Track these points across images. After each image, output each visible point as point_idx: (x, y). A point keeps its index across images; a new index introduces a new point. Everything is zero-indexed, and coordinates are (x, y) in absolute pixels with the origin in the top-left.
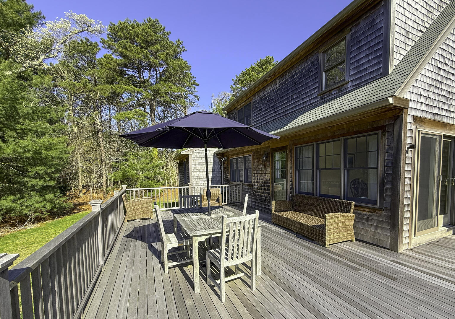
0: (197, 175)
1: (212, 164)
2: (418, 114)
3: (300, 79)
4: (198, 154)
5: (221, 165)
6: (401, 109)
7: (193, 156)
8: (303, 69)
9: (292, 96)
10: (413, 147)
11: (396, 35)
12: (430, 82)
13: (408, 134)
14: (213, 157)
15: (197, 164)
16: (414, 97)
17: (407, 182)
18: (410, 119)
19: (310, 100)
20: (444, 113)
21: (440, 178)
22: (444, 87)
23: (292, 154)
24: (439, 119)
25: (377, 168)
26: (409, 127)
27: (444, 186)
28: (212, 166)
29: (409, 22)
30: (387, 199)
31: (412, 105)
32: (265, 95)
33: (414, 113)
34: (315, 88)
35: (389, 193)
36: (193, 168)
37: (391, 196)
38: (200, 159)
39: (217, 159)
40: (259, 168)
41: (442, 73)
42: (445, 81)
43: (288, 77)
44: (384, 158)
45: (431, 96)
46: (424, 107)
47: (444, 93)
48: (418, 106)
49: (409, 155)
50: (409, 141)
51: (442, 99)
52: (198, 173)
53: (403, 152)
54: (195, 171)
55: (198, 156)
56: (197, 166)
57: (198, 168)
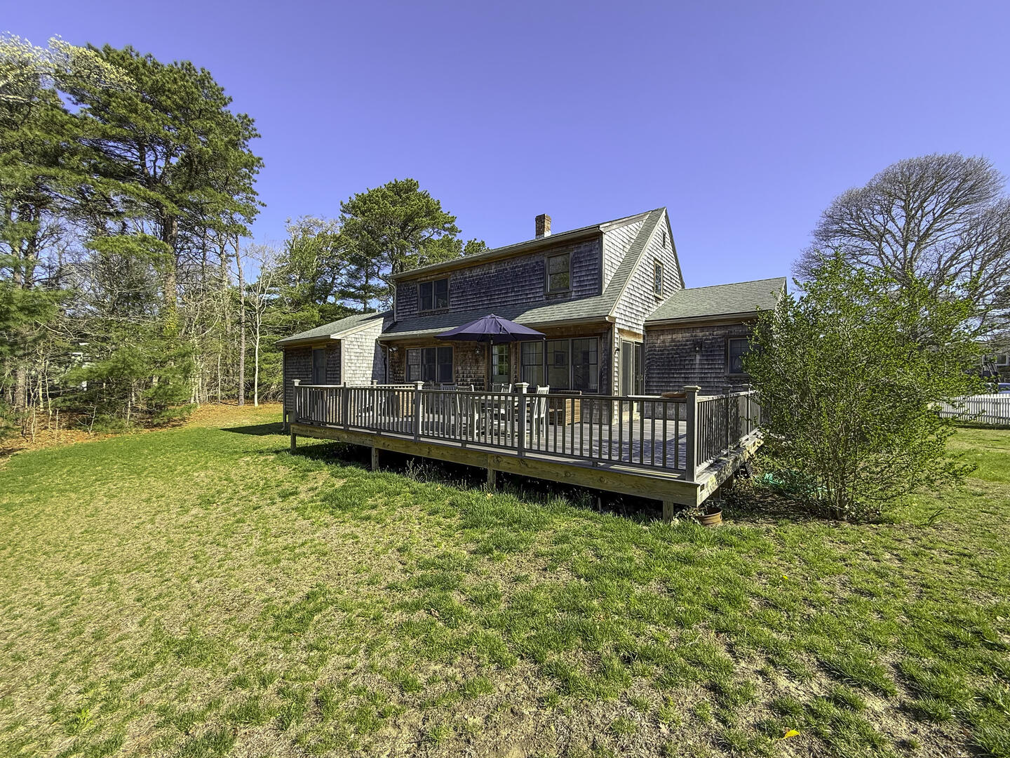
0: (352, 372)
1: (373, 355)
2: (621, 327)
3: (522, 273)
4: (353, 339)
5: (385, 358)
6: (612, 324)
7: (346, 342)
8: (527, 265)
9: (513, 288)
10: (618, 350)
11: (606, 267)
12: (626, 304)
13: (616, 341)
14: (374, 345)
15: (352, 354)
16: (618, 315)
17: (616, 374)
18: (616, 331)
19: (535, 297)
20: (634, 326)
21: (634, 374)
22: (634, 307)
23: (516, 349)
24: (632, 330)
25: (597, 364)
26: (616, 336)
27: (636, 381)
28: (373, 359)
29: (613, 256)
30: (604, 387)
31: (617, 320)
32: (472, 276)
33: (618, 327)
34: (540, 287)
35: (605, 382)
36: (346, 361)
37: (607, 385)
38: (357, 347)
39: (379, 349)
40: (466, 363)
41: (633, 297)
42: (634, 302)
43: (508, 266)
44: (602, 357)
45: (627, 313)
46: (624, 322)
47: (635, 312)
48: (620, 322)
49: (616, 355)
50: (616, 345)
51: (633, 316)
52: (353, 368)
53: (613, 353)
54: (349, 365)
55: (355, 343)
56: (352, 357)
57: (353, 361)
